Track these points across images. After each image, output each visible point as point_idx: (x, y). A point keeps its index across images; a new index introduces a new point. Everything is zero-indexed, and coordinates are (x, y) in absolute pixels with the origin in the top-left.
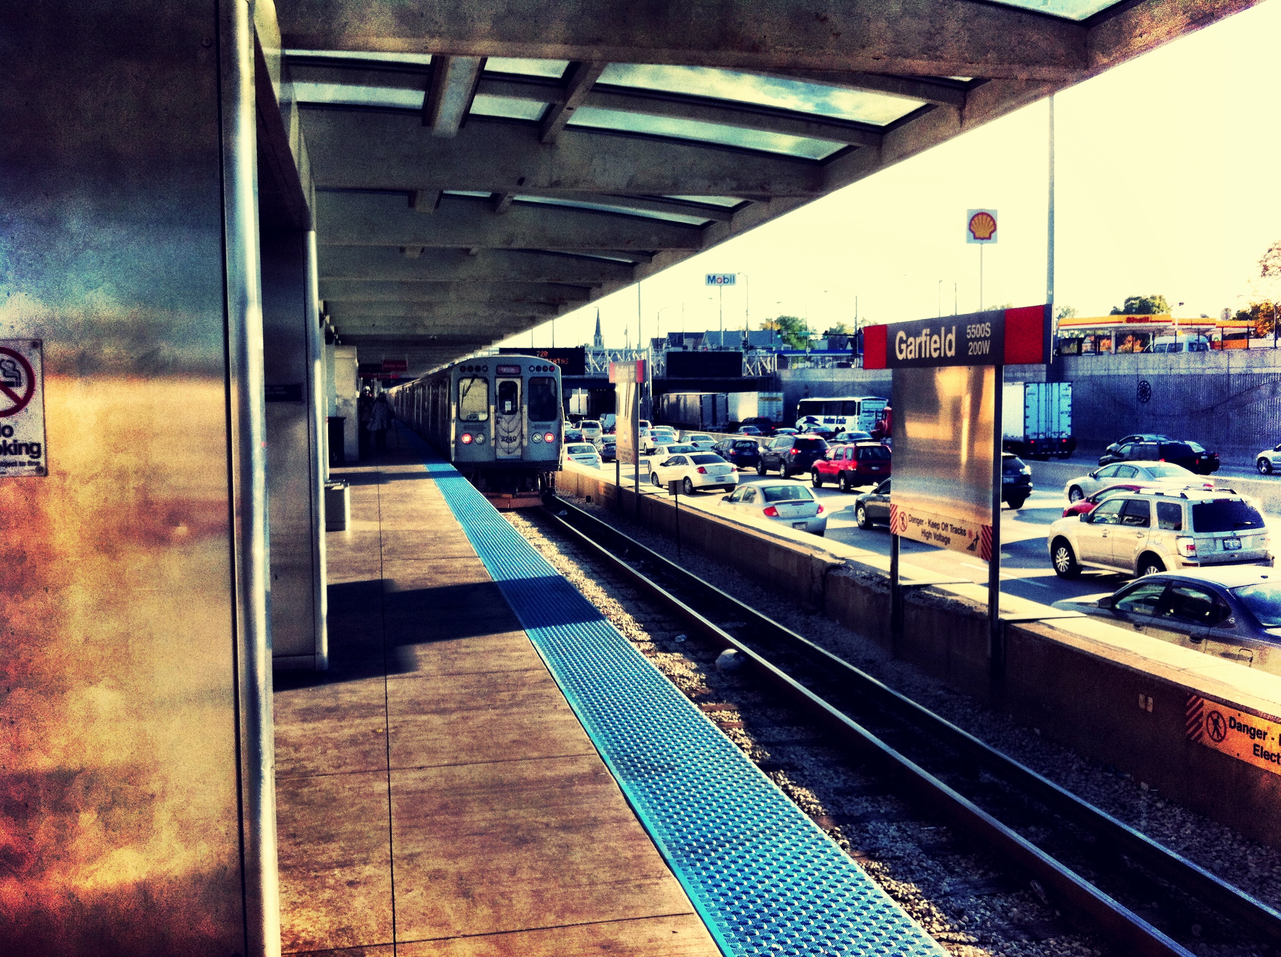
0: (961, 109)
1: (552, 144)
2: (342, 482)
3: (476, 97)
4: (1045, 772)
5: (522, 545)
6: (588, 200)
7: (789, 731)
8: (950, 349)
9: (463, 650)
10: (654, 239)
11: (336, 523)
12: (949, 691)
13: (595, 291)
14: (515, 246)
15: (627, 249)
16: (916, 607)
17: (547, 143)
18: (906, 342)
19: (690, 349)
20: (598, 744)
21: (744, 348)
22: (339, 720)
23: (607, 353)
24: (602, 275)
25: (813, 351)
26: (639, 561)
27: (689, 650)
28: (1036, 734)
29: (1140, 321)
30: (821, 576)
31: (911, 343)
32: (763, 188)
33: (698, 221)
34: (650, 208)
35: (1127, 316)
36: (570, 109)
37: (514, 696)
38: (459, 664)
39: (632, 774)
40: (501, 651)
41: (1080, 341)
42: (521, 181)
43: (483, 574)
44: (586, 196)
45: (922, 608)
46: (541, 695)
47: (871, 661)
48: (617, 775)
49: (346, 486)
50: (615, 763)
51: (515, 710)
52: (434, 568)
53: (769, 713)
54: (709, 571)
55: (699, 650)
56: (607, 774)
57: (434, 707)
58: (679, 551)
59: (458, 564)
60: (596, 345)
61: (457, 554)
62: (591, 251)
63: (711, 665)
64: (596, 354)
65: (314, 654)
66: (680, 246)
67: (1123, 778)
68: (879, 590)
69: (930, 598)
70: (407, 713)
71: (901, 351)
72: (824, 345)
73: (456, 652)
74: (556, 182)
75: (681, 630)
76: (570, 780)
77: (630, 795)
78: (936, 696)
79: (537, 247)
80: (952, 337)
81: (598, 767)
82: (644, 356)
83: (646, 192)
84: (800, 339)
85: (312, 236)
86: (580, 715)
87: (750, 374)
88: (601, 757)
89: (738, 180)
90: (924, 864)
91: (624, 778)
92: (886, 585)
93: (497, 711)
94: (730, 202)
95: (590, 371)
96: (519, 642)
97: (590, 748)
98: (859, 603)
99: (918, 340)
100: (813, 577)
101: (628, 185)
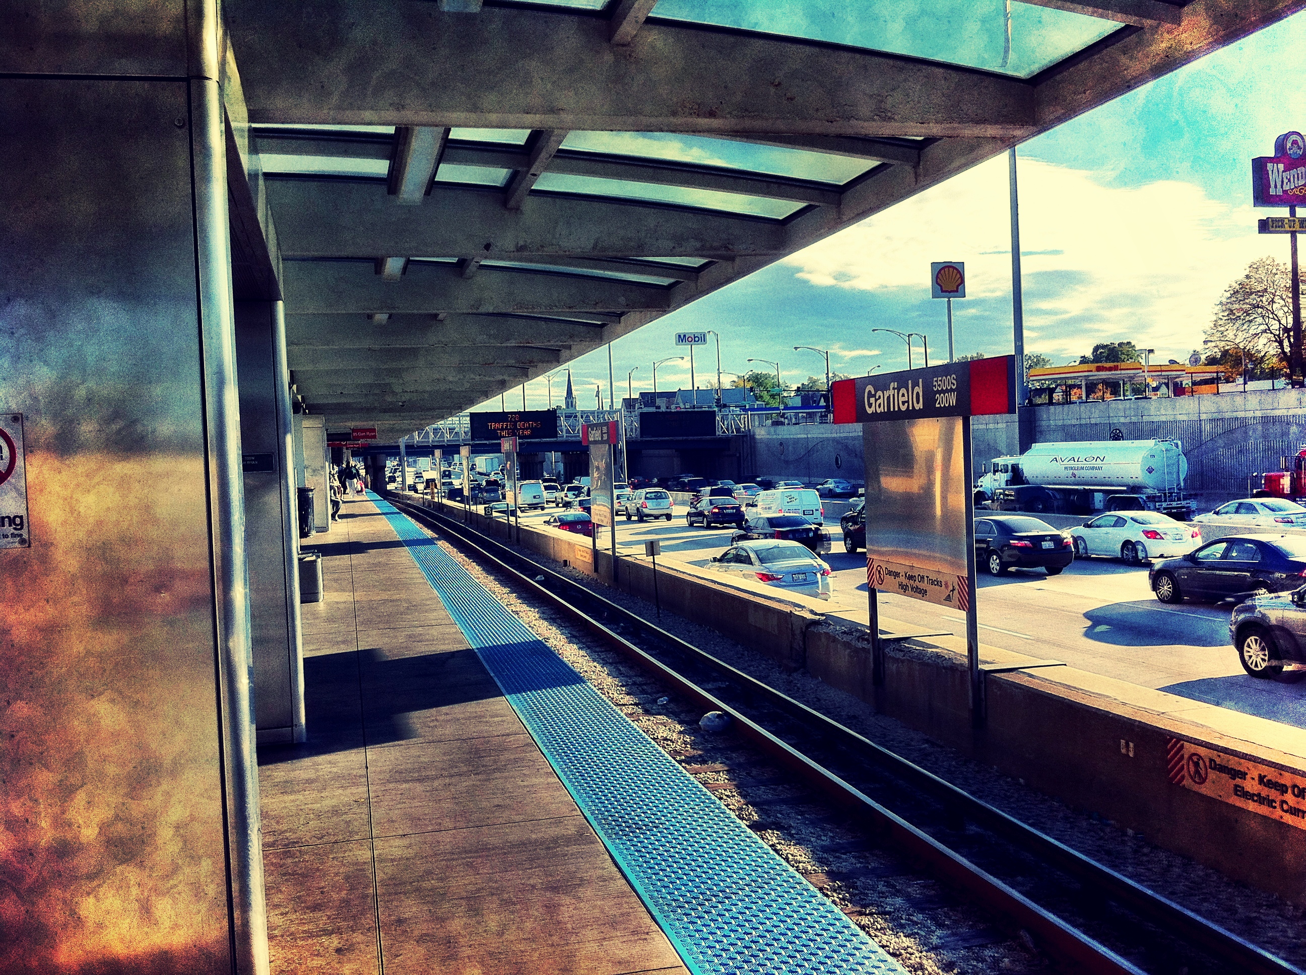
0: (916, 166)
1: (517, 210)
2: (313, 553)
3: (441, 165)
4: (1030, 822)
5: (501, 610)
6: (556, 264)
7: (774, 790)
8: (918, 403)
9: (443, 717)
10: (622, 300)
11: (310, 596)
12: (933, 744)
13: (565, 353)
14: (482, 310)
15: (595, 311)
16: (897, 660)
17: (511, 209)
18: (874, 396)
19: (663, 409)
20: (582, 805)
21: (717, 406)
22: (320, 791)
23: (579, 415)
24: (571, 337)
25: (786, 408)
26: (618, 625)
27: (671, 713)
28: (1020, 784)
29: (1110, 369)
30: (802, 632)
31: (880, 397)
32: (726, 248)
33: (665, 281)
34: (617, 270)
35: (1096, 365)
36: (534, 175)
37: (495, 761)
38: (439, 731)
39: (616, 834)
40: (481, 717)
41: (1051, 391)
42: (487, 247)
43: (461, 642)
44: (553, 260)
45: (903, 661)
46: (523, 759)
47: (854, 717)
48: (601, 834)
49: (318, 557)
50: (600, 824)
51: (497, 775)
52: (410, 637)
53: (754, 773)
54: (690, 632)
55: (682, 712)
56: (592, 834)
57: (416, 775)
58: (658, 613)
59: (434, 632)
60: (567, 407)
61: (433, 623)
62: (558, 314)
63: (695, 726)
64: (568, 417)
65: (292, 726)
66: (648, 307)
67: (1108, 825)
68: (860, 645)
69: (910, 651)
70: (389, 781)
71: (870, 405)
72: (798, 402)
73: (437, 720)
74: (521, 246)
75: (663, 692)
76: (555, 840)
77: (615, 854)
78: (920, 750)
79: (504, 311)
80: (919, 390)
81: (582, 828)
82: (616, 417)
83: (611, 254)
84: (773, 396)
85: (280, 305)
86: (563, 778)
87: (724, 432)
88: (586, 818)
89: (702, 240)
90: (915, 919)
91: (610, 837)
92: (867, 640)
93: (480, 777)
94: (696, 262)
95: (563, 435)
96: (499, 707)
97: (575, 810)
98: (841, 660)
99: (886, 394)
100: (793, 635)
101: (594, 248)
